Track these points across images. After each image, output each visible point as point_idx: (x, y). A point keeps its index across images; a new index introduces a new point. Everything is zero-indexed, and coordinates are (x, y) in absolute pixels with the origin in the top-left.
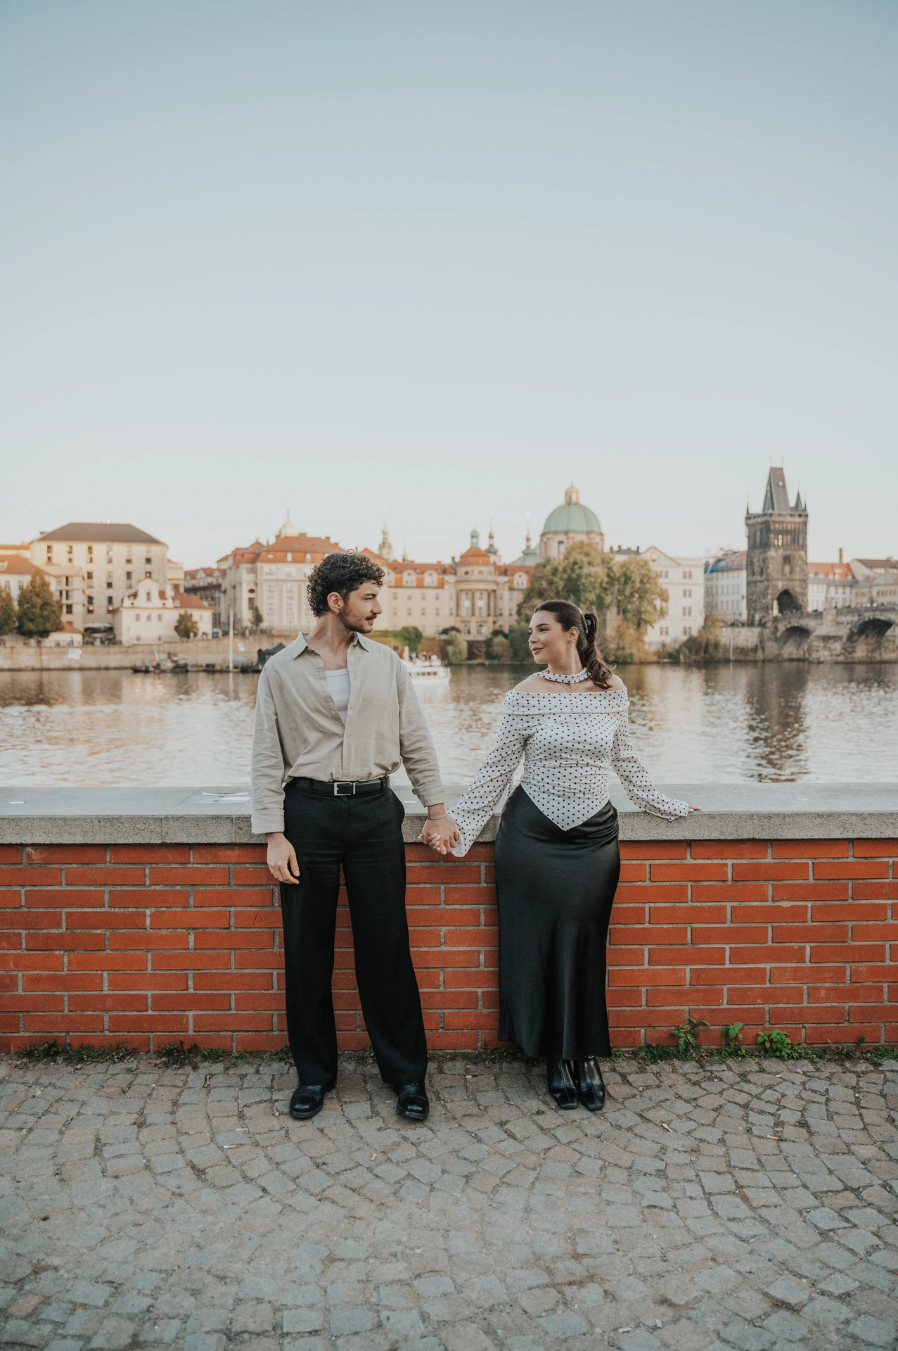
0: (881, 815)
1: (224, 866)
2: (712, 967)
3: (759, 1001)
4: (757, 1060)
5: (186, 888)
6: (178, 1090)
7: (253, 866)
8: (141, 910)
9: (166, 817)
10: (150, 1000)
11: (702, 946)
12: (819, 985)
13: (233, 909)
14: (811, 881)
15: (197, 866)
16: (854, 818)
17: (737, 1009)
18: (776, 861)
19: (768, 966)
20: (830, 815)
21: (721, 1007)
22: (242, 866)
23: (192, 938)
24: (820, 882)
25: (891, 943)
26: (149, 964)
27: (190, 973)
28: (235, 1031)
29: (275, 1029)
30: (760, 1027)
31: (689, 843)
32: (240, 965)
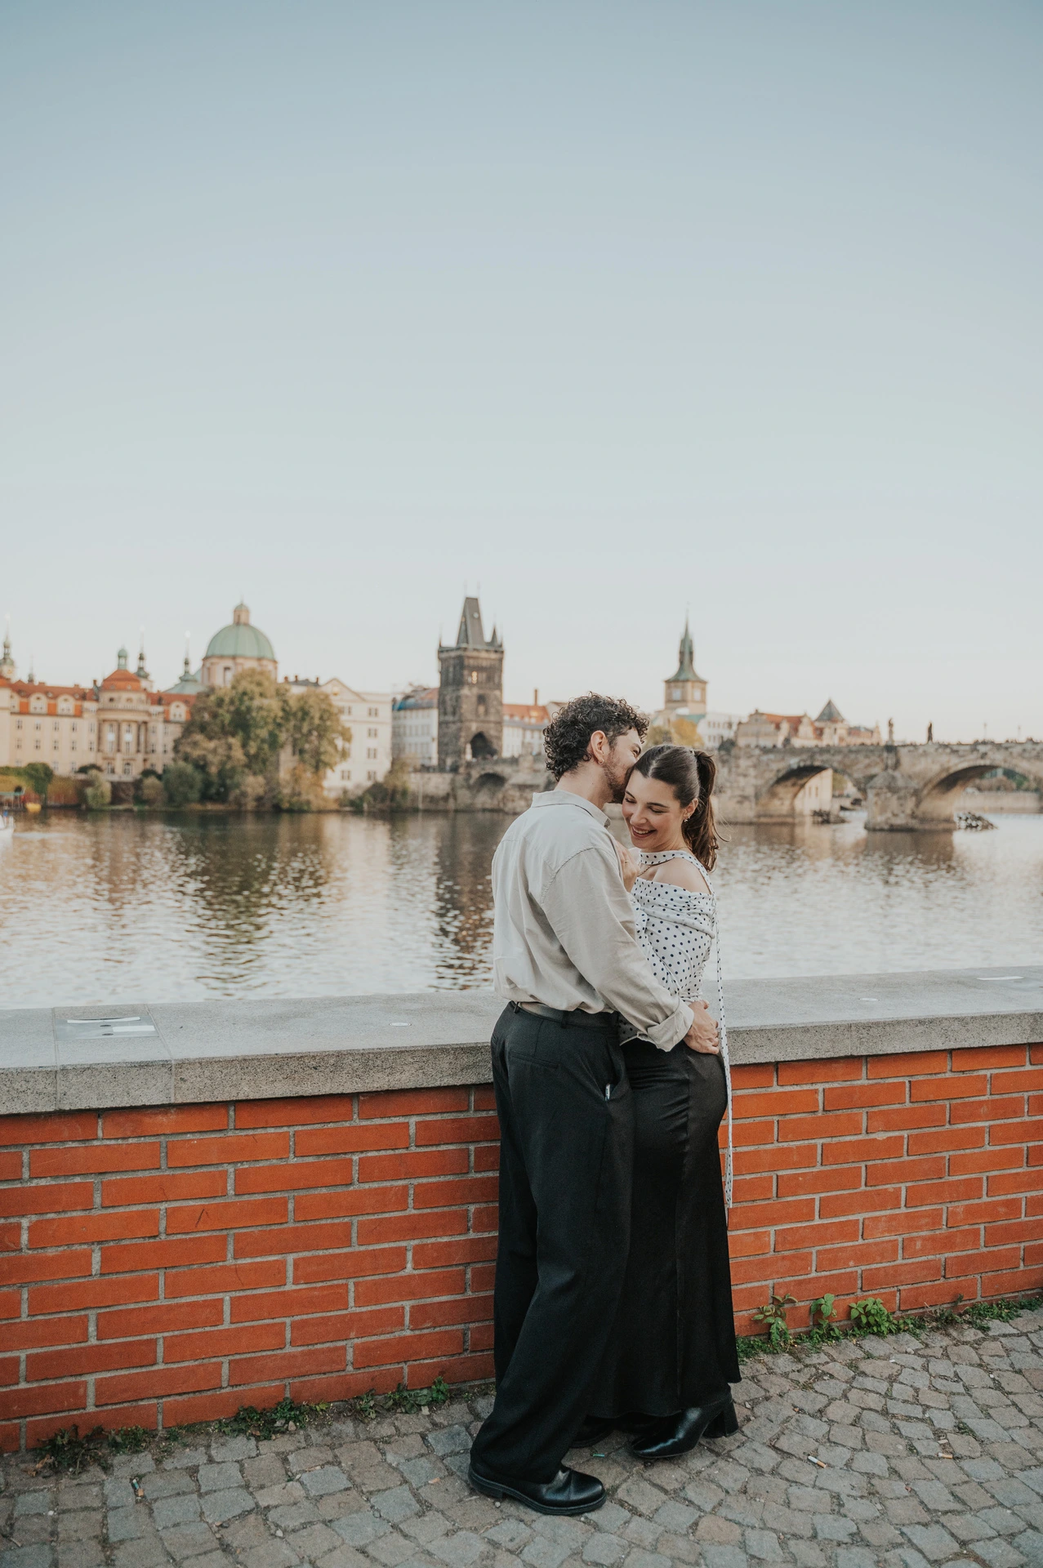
0: (984, 1018)
1: (153, 1139)
2: (799, 1225)
3: (851, 1263)
4: (854, 1341)
5: (89, 1180)
6: (99, 1516)
7: (198, 1136)
8: (12, 1220)
9: (64, 1069)
10: (23, 1367)
11: (790, 1199)
12: (915, 1234)
13: (163, 1206)
14: (908, 1105)
15: (108, 1142)
16: (956, 1023)
17: (826, 1277)
18: (871, 1082)
19: (860, 1217)
20: (931, 1021)
21: (809, 1276)
22: (180, 1138)
23: (96, 1258)
24: (916, 1105)
25: (987, 1174)
26: (25, 1307)
27: (92, 1314)
28: (162, 1397)
29: (225, 1384)
30: (852, 1296)
31: (777, 1066)
32: (172, 1293)
